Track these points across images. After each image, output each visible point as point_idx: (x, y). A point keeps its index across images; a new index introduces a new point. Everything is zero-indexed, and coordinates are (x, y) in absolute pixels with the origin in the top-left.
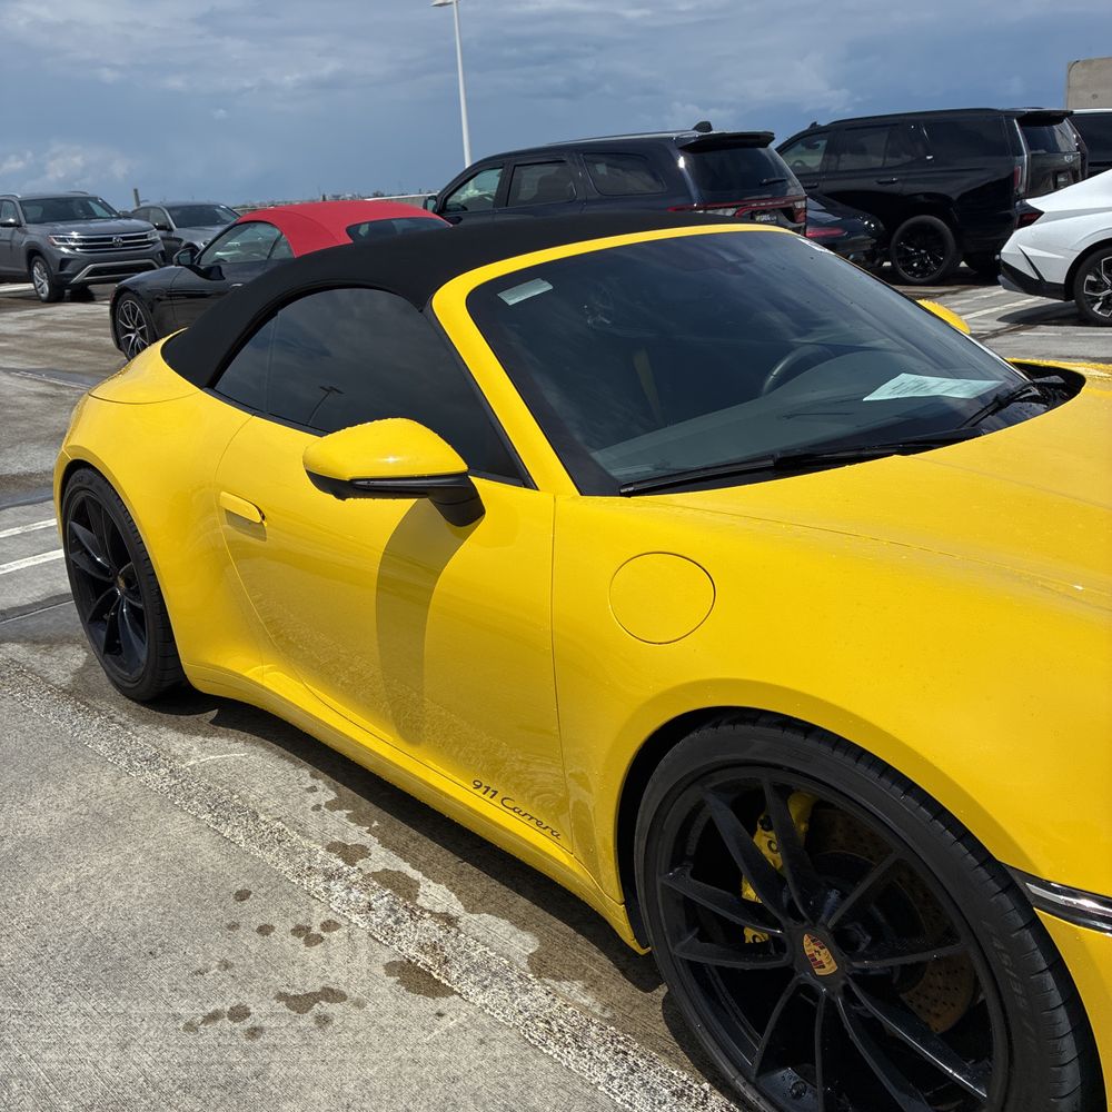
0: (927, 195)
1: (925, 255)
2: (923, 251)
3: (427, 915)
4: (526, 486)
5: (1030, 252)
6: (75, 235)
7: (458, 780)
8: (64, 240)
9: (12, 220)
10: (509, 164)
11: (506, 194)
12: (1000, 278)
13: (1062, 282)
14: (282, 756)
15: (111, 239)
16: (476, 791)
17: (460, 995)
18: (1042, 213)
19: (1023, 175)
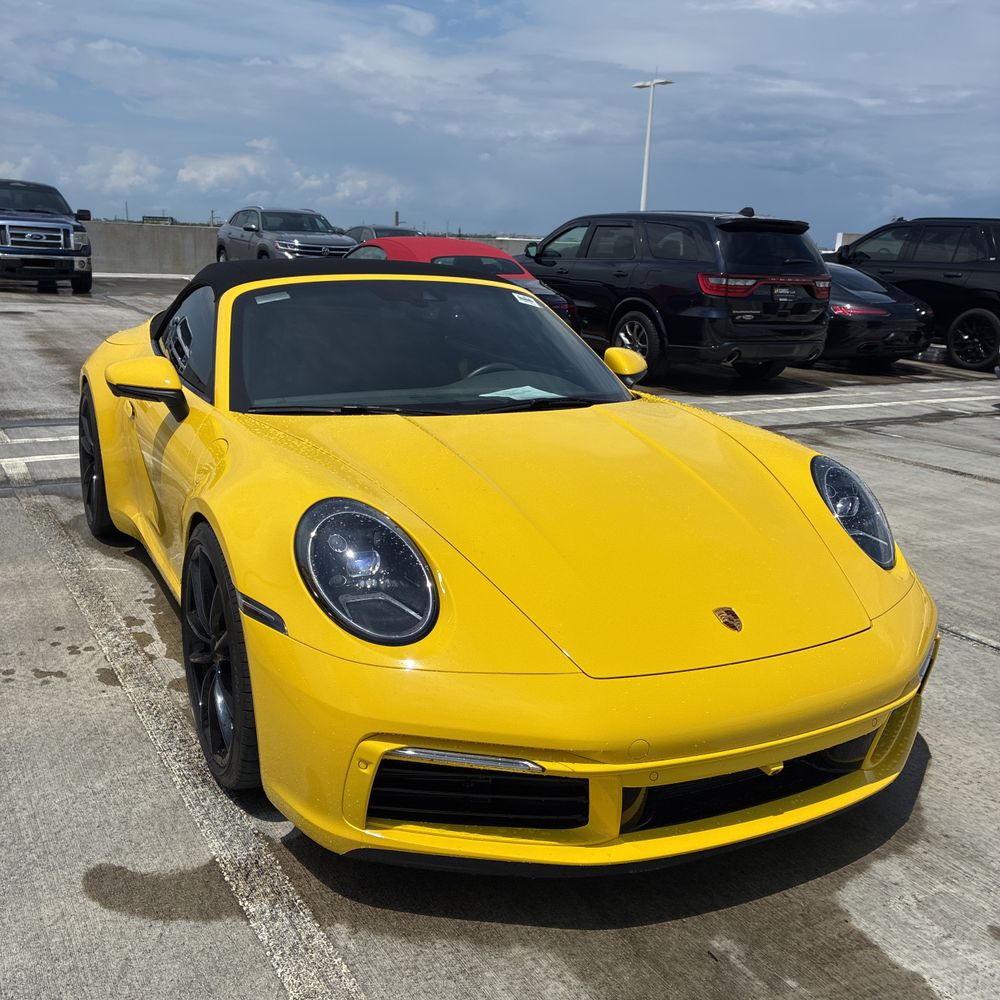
1: (978, 343)
2: (976, 340)
4: (211, 403)
6: (297, 243)
8: (285, 245)
9: (254, 226)
10: (595, 224)
15: (320, 249)
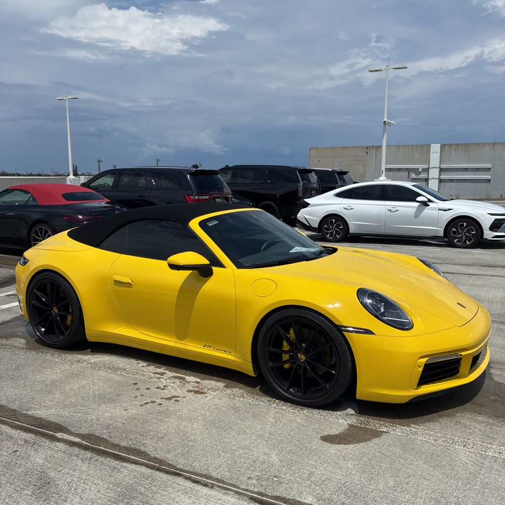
0: (268, 194)
3: (191, 382)
4: (223, 267)
5: (306, 217)
7: (198, 346)
10: (118, 173)
11: (116, 185)
12: (297, 225)
13: (317, 227)
16: (204, 348)
17: (209, 393)
18: (309, 204)
19: (301, 189)
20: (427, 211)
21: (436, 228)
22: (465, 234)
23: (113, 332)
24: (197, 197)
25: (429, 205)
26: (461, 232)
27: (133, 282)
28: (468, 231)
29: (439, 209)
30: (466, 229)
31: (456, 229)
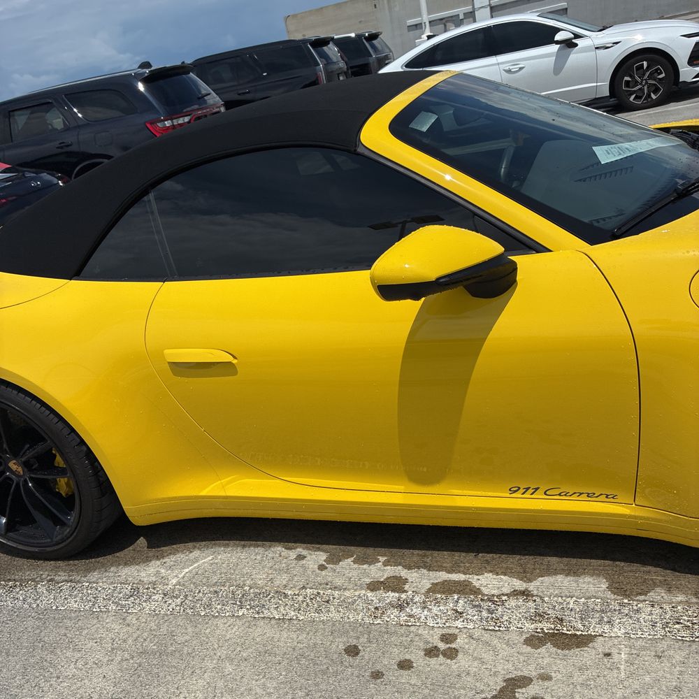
3: (504, 598)
4: (538, 252)
7: (490, 494)
14: (244, 546)
16: (514, 495)
17: (600, 636)
19: (323, 76)
20: (574, 57)
21: (595, 84)
22: (647, 83)
23: (204, 493)
24: (168, 123)
25: (576, 45)
26: (639, 80)
27: (235, 357)
28: (650, 77)
29: (597, 48)
30: (648, 73)
31: (631, 76)
